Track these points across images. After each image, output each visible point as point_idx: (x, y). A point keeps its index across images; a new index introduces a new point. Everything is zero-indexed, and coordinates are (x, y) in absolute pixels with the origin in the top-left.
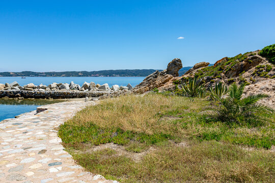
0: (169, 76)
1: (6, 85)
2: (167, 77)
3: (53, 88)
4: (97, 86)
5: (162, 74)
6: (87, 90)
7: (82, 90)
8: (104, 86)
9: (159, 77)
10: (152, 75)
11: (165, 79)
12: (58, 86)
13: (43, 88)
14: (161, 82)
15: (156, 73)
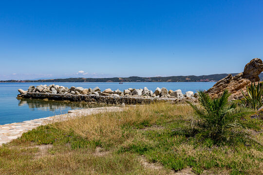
0: (245, 81)
1: (89, 90)
2: (241, 82)
3: (127, 93)
4: (169, 93)
5: (237, 78)
6: (159, 96)
7: (153, 97)
8: (176, 93)
9: (232, 83)
10: (223, 79)
11: (239, 85)
12: (131, 91)
13: (118, 93)
14: (233, 88)
15: (228, 78)
